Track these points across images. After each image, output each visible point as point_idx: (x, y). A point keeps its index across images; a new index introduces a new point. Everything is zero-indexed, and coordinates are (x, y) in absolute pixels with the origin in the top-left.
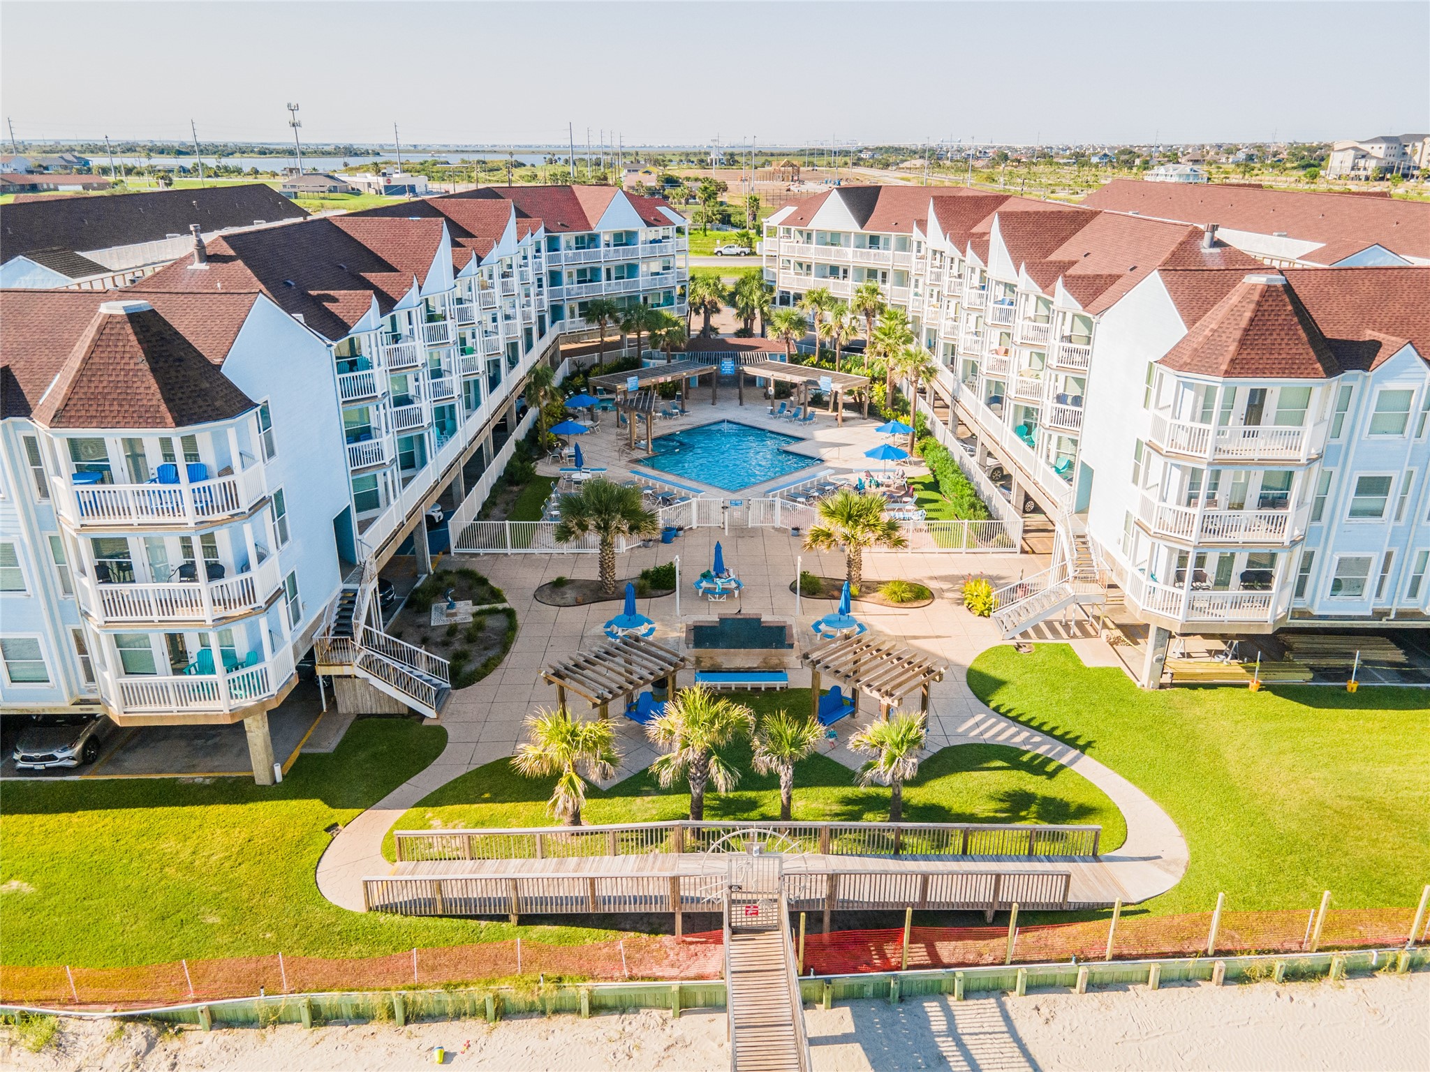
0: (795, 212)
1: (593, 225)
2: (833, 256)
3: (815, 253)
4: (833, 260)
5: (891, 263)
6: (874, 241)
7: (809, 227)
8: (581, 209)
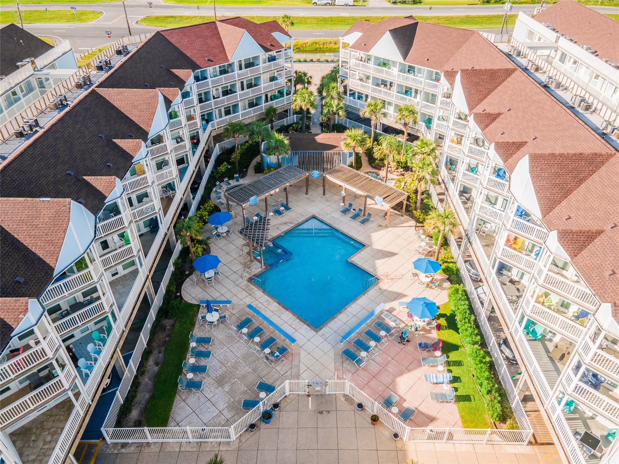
0: (360, 38)
1: (229, 58)
2: (384, 74)
3: (372, 69)
4: (383, 76)
5: (422, 87)
6: (411, 69)
7: (370, 53)
8: (222, 43)
